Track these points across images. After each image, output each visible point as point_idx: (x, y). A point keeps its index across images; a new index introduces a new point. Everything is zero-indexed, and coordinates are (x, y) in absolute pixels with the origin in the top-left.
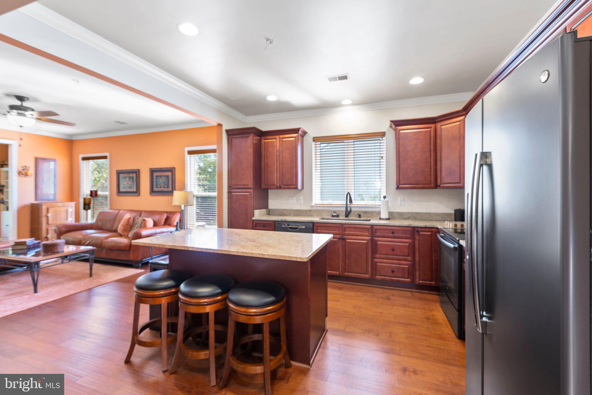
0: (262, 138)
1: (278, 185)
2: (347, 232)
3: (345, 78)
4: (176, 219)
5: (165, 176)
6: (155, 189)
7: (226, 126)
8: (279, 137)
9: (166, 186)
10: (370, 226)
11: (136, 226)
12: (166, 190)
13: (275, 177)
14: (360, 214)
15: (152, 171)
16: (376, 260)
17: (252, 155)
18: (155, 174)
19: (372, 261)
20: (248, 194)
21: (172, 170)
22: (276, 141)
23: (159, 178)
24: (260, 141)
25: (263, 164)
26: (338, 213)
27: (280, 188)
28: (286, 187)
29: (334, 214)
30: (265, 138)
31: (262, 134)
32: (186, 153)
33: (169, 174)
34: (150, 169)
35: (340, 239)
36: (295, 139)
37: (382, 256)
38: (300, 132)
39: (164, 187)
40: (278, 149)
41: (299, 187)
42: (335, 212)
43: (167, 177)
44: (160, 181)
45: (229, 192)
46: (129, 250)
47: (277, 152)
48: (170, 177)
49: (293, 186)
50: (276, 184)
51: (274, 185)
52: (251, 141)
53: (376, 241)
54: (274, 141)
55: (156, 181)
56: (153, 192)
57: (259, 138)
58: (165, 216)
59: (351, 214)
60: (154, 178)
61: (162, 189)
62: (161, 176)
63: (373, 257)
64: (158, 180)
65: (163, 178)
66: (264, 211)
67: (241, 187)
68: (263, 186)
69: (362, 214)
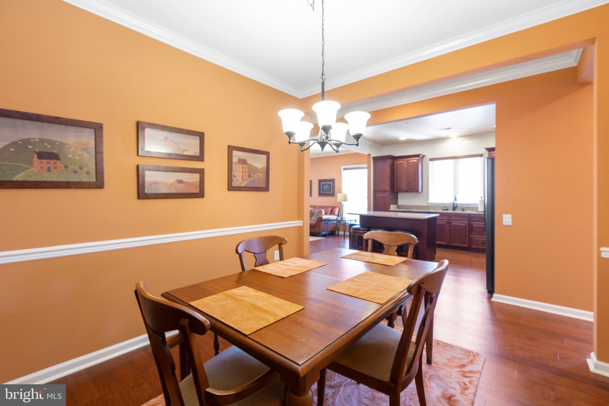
0: (395, 160)
1: (406, 190)
2: (452, 219)
3: (450, 128)
4: (337, 211)
5: (328, 184)
6: (322, 192)
7: (373, 155)
8: (406, 160)
9: (329, 191)
10: (468, 215)
11: (315, 214)
12: (329, 193)
13: (404, 184)
14: (463, 208)
15: (320, 181)
16: (472, 236)
17: (389, 172)
18: (322, 183)
19: (469, 236)
20: (387, 195)
21: (333, 181)
22: (404, 162)
23: (324, 185)
24: (393, 162)
25: (395, 176)
26: (447, 208)
27: (407, 191)
28: (411, 191)
29: (445, 208)
30: (396, 160)
31: (394, 158)
32: (342, 169)
33: (331, 183)
34: (319, 180)
35: (447, 222)
36: (417, 161)
37: (477, 233)
38: (421, 156)
39: (327, 191)
40: (405, 166)
41: (420, 191)
42: (445, 207)
43: (330, 185)
44: (325, 188)
45: (374, 194)
46: (315, 227)
47: (405, 169)
48: (332, 185)
49: (415, 191)
50: (404, 188)
51: (403, 190)
52: (388, 162)
53: (472, 224)
54: (402, 163)
55: (322, 187)
56: (320, 194)
57: (392, 160)
58: (330, 209)
59: (457, 208)
60: (321, 185)
61: (326, 192)
62: (325, 185)
63: (470, 234)
64: (324, 187)
65: (327, 185)
66: (396, 206)
67: (382, 191)
68: (396, 191)
69: (465, 209)
